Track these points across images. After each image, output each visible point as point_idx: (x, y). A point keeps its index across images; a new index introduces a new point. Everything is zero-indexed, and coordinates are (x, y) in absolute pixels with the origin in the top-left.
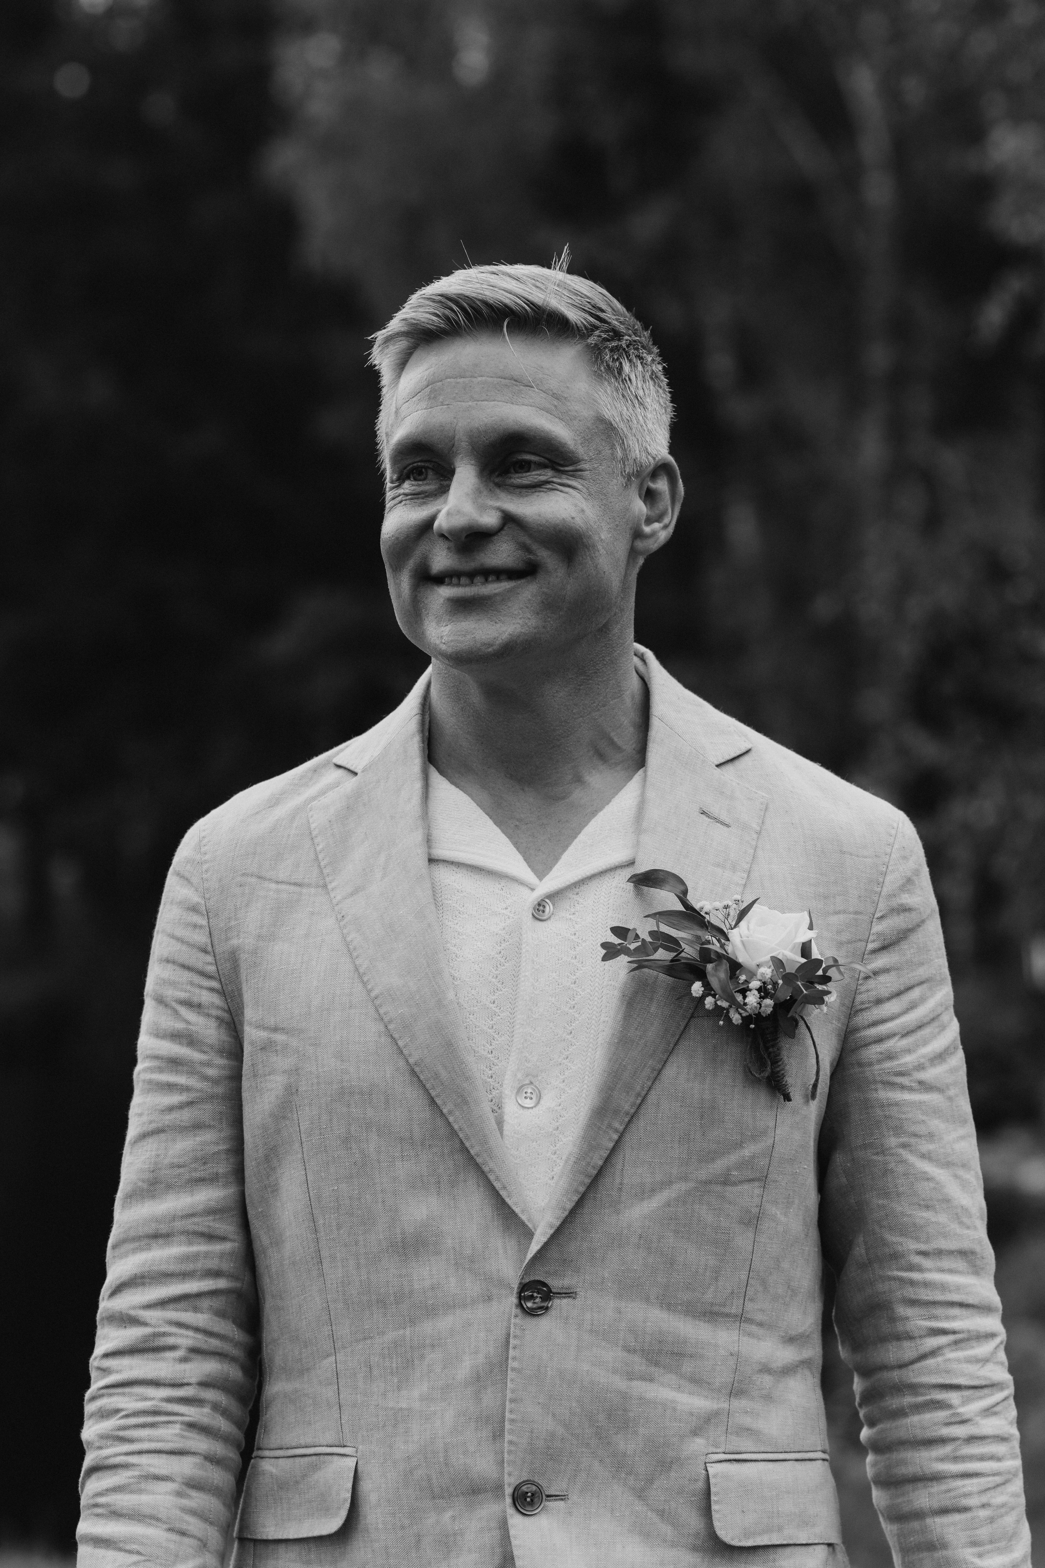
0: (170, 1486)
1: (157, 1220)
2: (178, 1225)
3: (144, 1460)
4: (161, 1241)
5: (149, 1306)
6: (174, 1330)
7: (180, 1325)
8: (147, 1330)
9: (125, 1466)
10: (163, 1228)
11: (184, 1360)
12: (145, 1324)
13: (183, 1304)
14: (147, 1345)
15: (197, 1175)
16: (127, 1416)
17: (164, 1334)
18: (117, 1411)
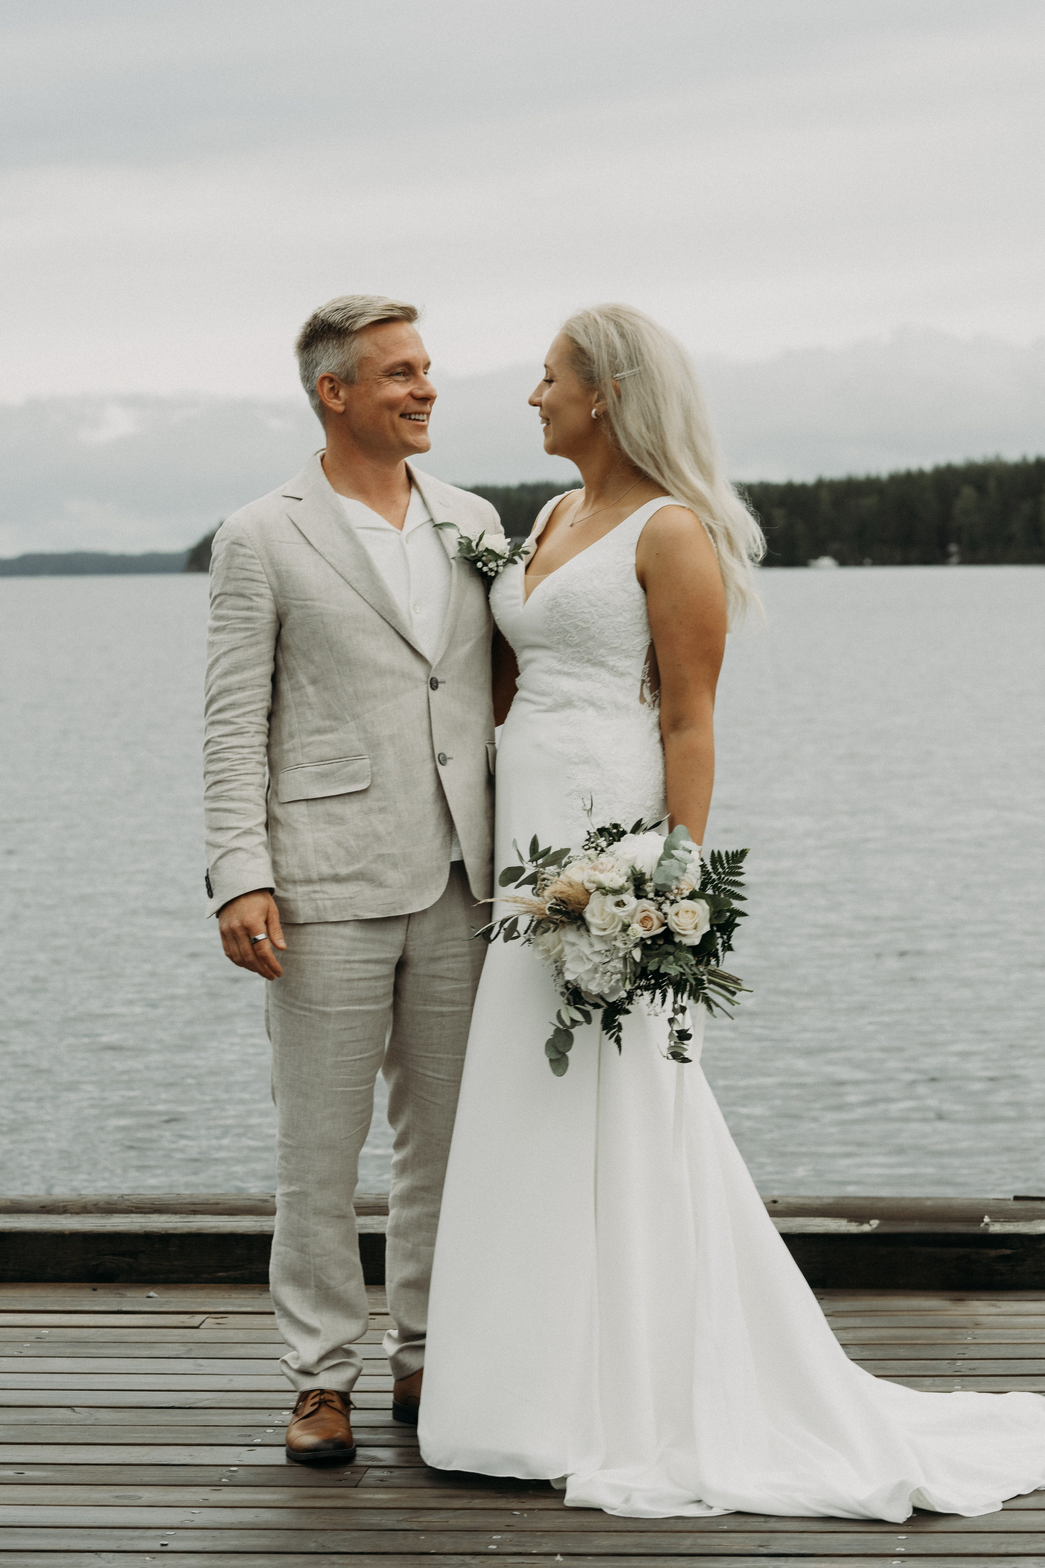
0: (253, 787)
1: (240, 682)
2: (248, 683)
3: (242, 777)
4: (241, 690)
5: (237, 717)
6: (249, 725)
7: (251, 723)
8: (239, 726)
9: (235, 780)
10: (243, 686)
11: (253, 736)
12: (236, 724)
13: (251, 715)
14: (236, 732)
15: (256, 662)
16: (233, 761)
17: (244, 727)
18: (228, 759)
